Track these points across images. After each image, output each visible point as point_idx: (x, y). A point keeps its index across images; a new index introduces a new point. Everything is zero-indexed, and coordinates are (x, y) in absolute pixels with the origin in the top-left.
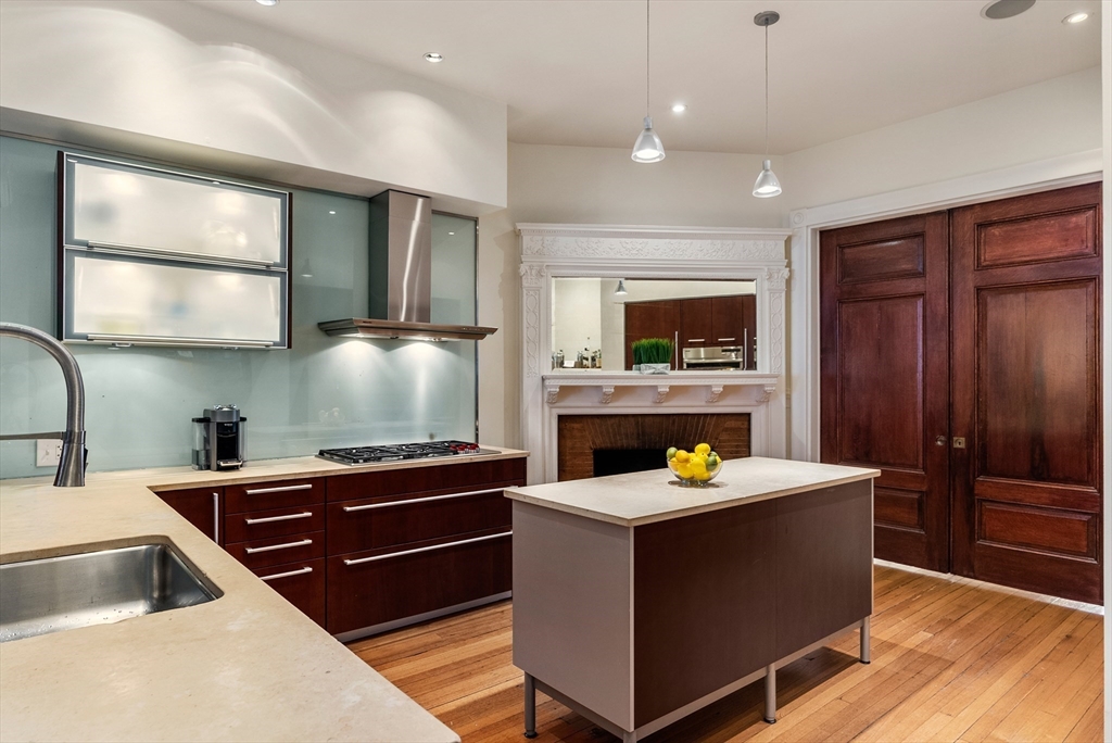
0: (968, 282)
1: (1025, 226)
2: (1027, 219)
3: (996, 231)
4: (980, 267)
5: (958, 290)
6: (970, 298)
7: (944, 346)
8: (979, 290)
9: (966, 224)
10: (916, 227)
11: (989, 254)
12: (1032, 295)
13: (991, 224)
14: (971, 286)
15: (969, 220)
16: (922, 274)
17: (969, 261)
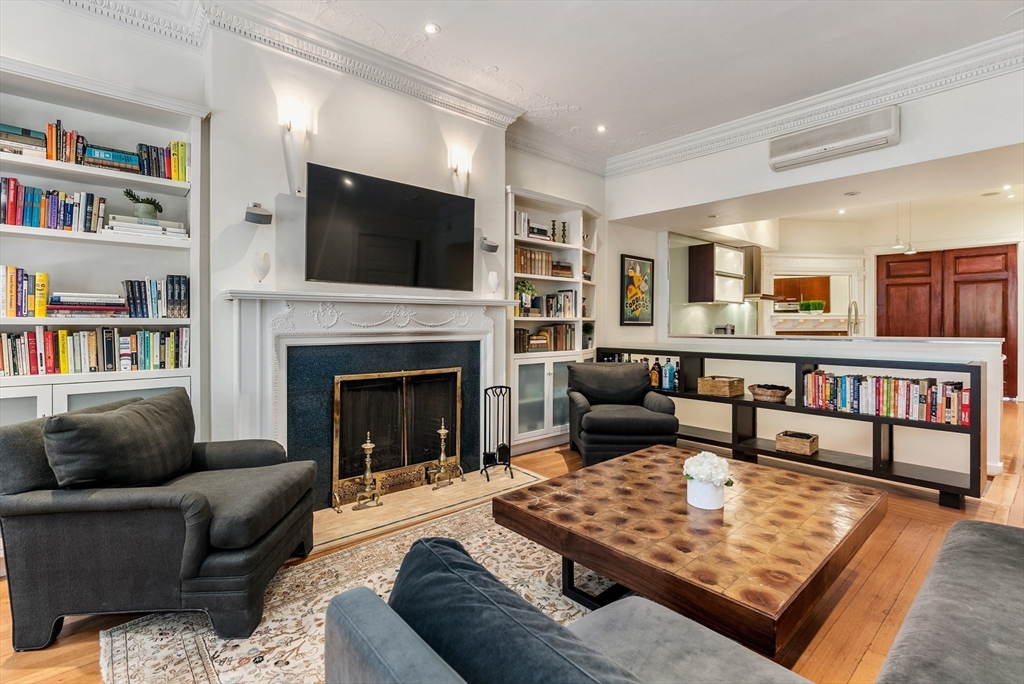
0: (951, 278)
1: (977, 259)
2: (977, 256)
3: (964, 260)
4: (956, 273)
5: (946, 282)
6: (952, 286)
7: (940, 304)
8: (956, 282)
9: (950, 259)
10: (927, 257)
11: (961, 269)
12: (979, 285)
13: (962, 257)
14: (952, 281)
15: (952, 256)
16: (930, 275)
17: (952, 271)
